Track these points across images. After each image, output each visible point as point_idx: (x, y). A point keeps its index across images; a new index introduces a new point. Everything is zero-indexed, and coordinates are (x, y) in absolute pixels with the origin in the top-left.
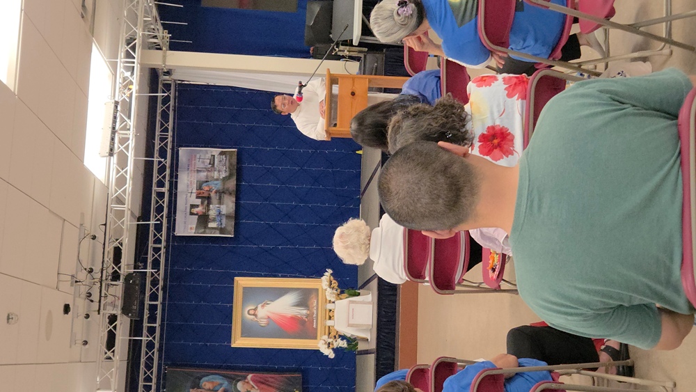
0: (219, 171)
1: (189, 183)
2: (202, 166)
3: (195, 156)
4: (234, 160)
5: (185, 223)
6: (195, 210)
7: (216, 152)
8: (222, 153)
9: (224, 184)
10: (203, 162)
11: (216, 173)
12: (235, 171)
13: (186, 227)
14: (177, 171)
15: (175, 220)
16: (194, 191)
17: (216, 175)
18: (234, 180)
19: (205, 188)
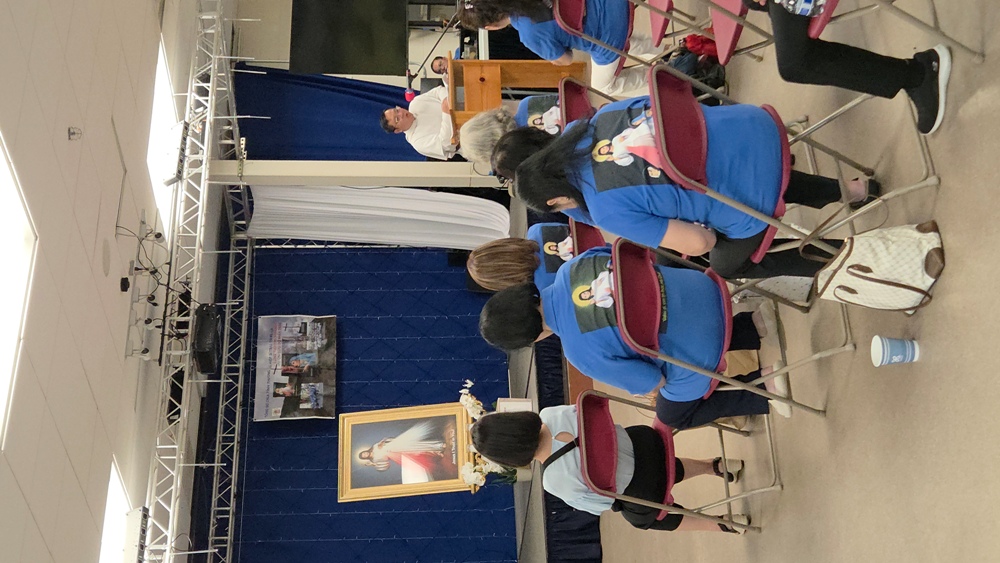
0: (313, 340)
1: (272, 357)
2: (290, 335)
3: (280, 324)
4: (333, 326)
5: (267, 406)
6: (281, 391)
7: (308, 319)
8: (315, 321)
9: (319, 357)
10: (291, 331)
11: (309, 343)
12: (334, 339)
13: (269, 410)
14: (255, 343)
15: (253, 405)
16: (280, 367)
17: (309, 344)
18: (333, 351)
19: (294, 363)
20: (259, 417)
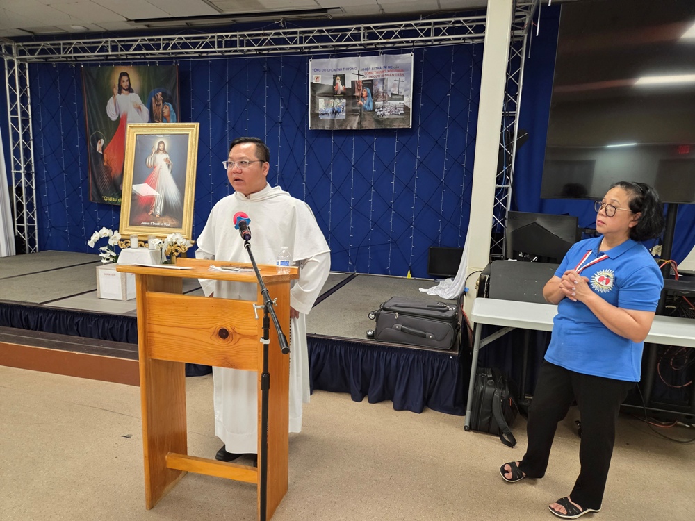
1: (370, 71)
2: (390, 85)
3: (403, 75)
4: (396, 125)
5: (324, 70)
7: (408, 101)
8: (406, 108)
9: (368, 114)
10: (394, 86)
12: (384, 126)
14: (383, 53)
15: (327, 57)
16: (361, 79)
17: (380, 103)
18: (373, 126)
19: (366, 91)
20: (312, 63)
